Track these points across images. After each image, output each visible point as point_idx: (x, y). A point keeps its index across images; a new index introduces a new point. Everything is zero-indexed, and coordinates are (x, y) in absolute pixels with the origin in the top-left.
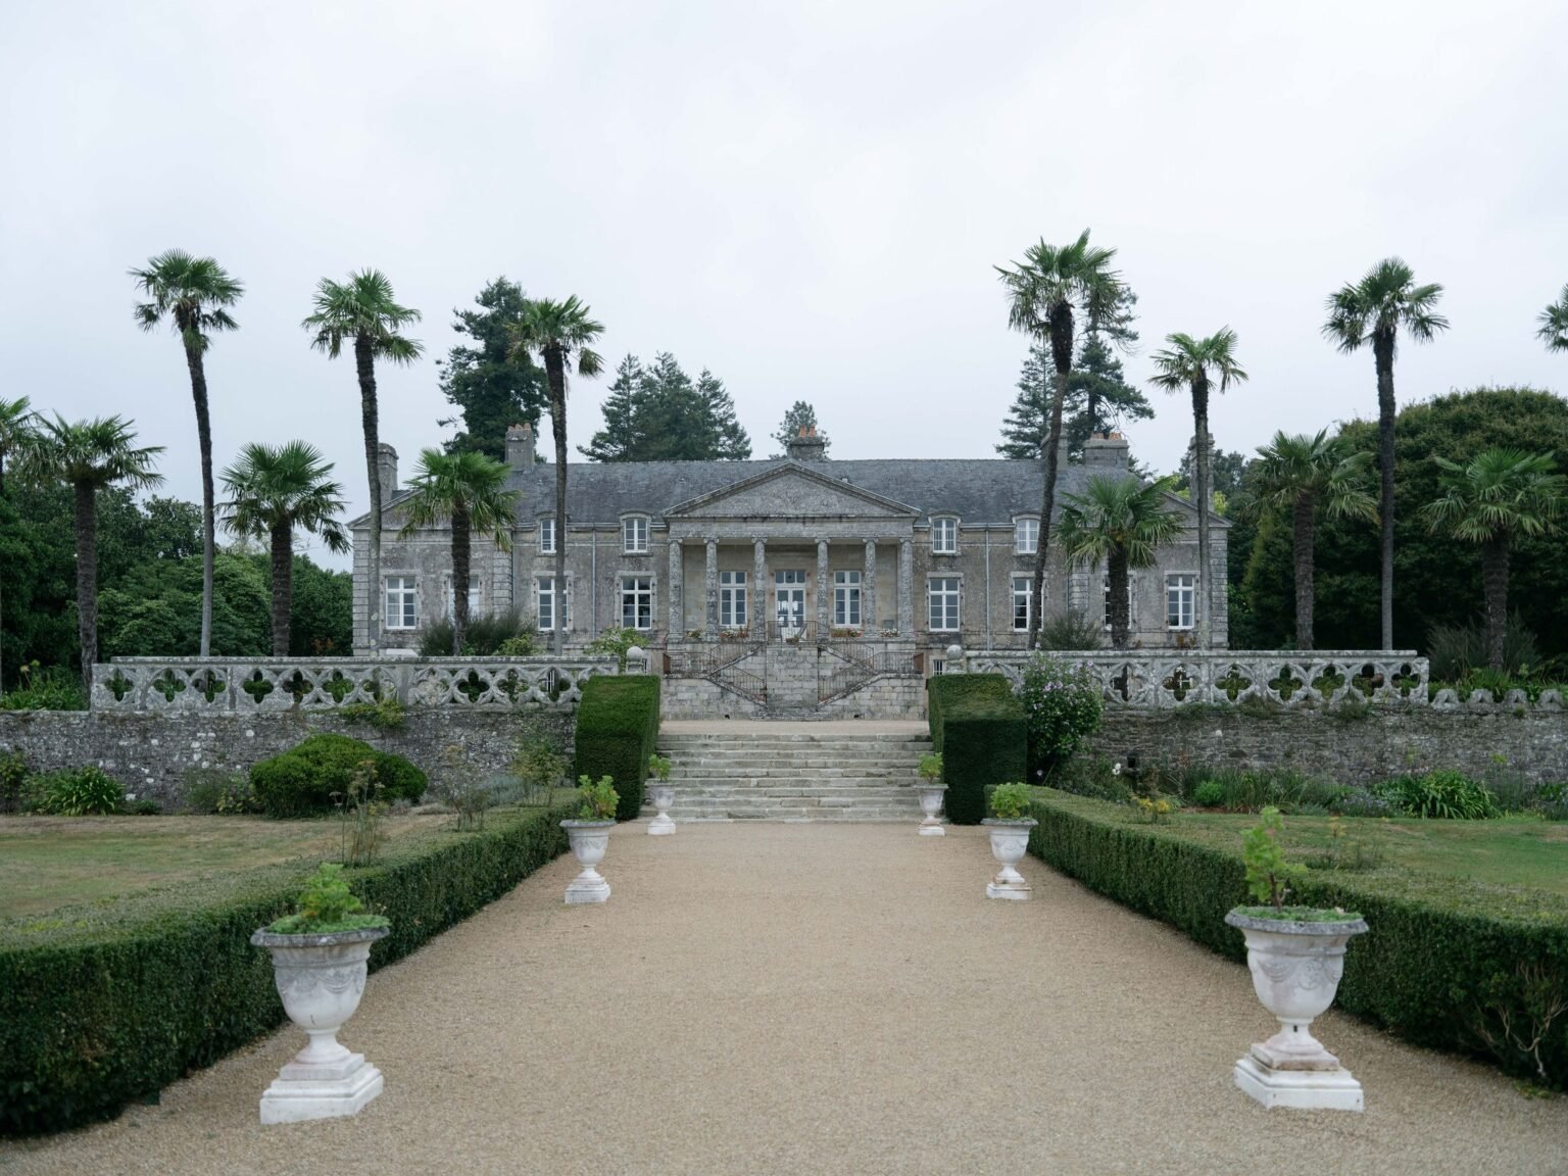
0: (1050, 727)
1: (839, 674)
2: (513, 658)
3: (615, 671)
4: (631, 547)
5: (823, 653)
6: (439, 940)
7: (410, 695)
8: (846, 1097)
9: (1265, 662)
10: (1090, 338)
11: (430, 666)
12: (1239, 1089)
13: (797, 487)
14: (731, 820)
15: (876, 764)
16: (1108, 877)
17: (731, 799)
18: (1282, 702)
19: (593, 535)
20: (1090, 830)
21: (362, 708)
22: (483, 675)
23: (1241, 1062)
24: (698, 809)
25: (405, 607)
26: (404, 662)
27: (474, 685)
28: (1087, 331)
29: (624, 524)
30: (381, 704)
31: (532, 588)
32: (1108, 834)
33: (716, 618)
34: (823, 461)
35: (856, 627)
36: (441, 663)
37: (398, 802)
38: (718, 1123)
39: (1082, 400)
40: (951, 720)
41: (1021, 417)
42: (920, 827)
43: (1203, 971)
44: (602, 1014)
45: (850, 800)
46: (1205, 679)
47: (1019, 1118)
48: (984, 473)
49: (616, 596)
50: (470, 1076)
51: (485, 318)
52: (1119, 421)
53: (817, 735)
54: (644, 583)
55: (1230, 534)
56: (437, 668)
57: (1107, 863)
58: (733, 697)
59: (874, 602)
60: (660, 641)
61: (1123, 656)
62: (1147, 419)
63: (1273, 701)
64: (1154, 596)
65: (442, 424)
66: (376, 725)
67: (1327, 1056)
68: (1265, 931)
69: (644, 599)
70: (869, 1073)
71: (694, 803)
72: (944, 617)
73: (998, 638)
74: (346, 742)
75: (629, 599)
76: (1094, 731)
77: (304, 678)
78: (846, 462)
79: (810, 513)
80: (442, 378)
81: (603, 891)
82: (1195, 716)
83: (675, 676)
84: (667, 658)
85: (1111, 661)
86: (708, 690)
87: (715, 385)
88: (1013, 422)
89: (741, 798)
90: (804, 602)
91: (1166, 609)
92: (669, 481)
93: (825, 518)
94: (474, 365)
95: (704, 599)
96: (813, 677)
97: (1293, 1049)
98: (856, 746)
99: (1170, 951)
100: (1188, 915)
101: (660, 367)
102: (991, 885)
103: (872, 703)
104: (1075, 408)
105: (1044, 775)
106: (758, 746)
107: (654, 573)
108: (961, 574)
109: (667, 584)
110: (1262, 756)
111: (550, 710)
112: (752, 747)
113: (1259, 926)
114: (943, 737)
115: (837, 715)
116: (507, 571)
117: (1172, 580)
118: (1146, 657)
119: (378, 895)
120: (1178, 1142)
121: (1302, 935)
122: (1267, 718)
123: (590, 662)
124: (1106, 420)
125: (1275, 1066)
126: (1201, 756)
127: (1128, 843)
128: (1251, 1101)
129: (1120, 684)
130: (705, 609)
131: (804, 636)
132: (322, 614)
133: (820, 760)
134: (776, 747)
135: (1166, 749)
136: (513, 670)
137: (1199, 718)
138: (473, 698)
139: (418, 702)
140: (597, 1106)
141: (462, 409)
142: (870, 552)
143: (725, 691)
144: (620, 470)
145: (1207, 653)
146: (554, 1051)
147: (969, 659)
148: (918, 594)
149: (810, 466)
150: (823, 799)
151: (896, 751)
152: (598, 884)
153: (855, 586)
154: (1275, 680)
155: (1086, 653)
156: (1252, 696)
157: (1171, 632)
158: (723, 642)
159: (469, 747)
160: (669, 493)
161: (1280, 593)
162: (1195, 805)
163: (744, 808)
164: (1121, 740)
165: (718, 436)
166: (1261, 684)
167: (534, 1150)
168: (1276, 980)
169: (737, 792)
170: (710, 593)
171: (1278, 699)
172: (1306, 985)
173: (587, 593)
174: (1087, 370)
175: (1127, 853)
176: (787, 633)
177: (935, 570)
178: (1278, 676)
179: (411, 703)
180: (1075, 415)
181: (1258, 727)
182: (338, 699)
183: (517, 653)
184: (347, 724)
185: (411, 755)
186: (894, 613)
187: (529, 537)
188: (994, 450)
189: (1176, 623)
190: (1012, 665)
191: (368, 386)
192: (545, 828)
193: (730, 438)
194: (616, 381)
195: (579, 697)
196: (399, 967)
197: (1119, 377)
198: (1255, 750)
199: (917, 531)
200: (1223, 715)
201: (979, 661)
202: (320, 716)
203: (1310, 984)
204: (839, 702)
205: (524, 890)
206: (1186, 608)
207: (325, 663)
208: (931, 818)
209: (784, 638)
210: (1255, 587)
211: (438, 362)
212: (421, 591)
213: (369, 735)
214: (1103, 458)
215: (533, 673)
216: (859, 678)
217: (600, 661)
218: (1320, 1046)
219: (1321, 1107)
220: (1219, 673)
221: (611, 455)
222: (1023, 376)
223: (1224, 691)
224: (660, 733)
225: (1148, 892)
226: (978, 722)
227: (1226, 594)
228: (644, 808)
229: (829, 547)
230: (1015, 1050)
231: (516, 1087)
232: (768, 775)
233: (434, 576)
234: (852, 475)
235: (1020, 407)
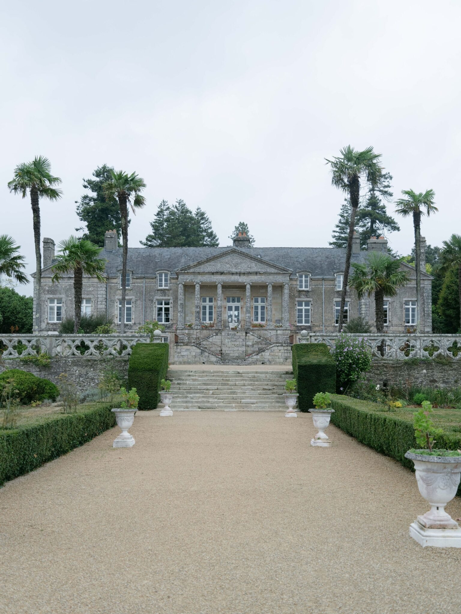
0: (347, 368)
1: (255, 344)
2: (101, 335)
3: (148, 341)
4: (161, 286)
5: (248, 335)
6: (49, 465)
7: (53, 352)
8: (221, 541)
9: (446, 339)
10: (371, 194)
11: (62, 339)
12: (411, 538)
13: (236, 259)
14: (200, 410)
15: (268, 384)
16: (366, 437)
17: (200, 400)
18: (453, 357)
19: (144, 280)
20: (359, 414)
21: (31, 358)
22: (87, 343)
23: (412, 524)
24: (185, 405)
25: (57, 313)
26: (51, 336)
27: (83, 347)
28: (370, 191)
29: (158, 275)
30: (40, 356)
31: (116, 304)
32: (366, 416)
33: (199, 318)
34: (249, 247)
35: (263, 323)
36: (68, 337)
37: (46, 401)
38: (155, 554)
39: (368, 222)
40: (301, 364)
41: (340, 229)
42: (286, 413)
43: (405, 480)
44: (115, 500)
45: (255, 401)
46: (418, 347)
47: (303, 552)
48: (322, 253)
49: (154, 308)
50: (42, 530)
51: (97, 182)
52: (384, 232)
53: (241, 371)
54: (167, 302)
55: (433, 282)
56: (66, 339)
57: (366, 430)
58: (207, 354)
59: (271, 311)
60: (174, 329)
61: (381, 336)
62: (396, 232)
63: (450, 357)
64: (398, 310)
65: (77, 230)
66: (37, 365)
67: (453, 522)
68: (423, 461)
69: (167, 310)
70: (235, 529)
71: (183, 402)
72: (304, 319)
73: (328, 328)
74: (22, 373)
75: (160, 309)
76: (367, 370)
77: (4, 343)
78: (260, 248)
79: (243, 271)
80: (78, 209)
81: (131, 442)
82: (413, 364)
83: (180, 344)
84: (176, 336)
85: (376, 338)
86: (195, 351)
87: (203, 214)
88: (337, 232)
89: (205, 400)
90: (240, 311)
91: (404, 316)
92: (179, 256)
93: (249, 273)
94: (92, 203)
95: (194, 309)
96: (243, 345)
97: (436, 518)
98: (259, 376)
99: (391, 471)
100: (400, 454)
101: (178, 205)
102: (313, 440)
103: (270, 357)
104: (364, 226)
105: (344, 390)
106: (213, 376)
107: (172, 298)
108: (311, 299)
109: (177, 303)
110: (444, 382)
111: (118, 359)
112: (211, 376)
113: (420, 458)
114: (297, 372)
115: (254, 363)
116: (104, 296)
117: (407, 303)
118: (391, 336)
119: (13, 442)
120: (377, 564)
121: (440, 463)
122: (446, 365)
123: (137, 337)
124: (378, 231)
125: (427, 526)
126: (416, 382)
127: (375, 420)
128: (416, 544)
129: (381, 348)
130: (194, 314)
131: (240, 327)
132: (20, 315)
133: (242, 382)
134: (221, 376)
135: (401, 378)
136: (101, 341)
137: (415, 364)
138: (82, 353)
139: (57, 355)
140: (99, 545)
141: (86, 223)
142: (270, 289)
143: (203, 351)
144: (157, 251)
145: (419, 335)
146: (87, 518)
147: (311, 336)
148: (291, 308)
149: (243, 250)
150: (242, 400)
151: (277, 379)
152: (128, 439)
153: (263, 304)
154: (451, 347)
155: (364, 334)
156: (440, 354)
157: (406, 326)
158: (203, 329)
159: (80, 376)
160: (179, 262)
161: (454, 308)
162: (414, 404)
163: (206, 404)
164: (380, 374)
165: (204, 237)
166: (444, 349)
167: (61, 567)
168: (428, 485)
169: (203, 397)
170: (197, 307)
171: (452, 356)
172: (442, 487)
173: (141, 307)
174: (370, 209)
175: (374, 425)
176: (232, 325)
177: (300, 297)
178: (451, 346)
179: (53, 355)
180: (365, 229)
181: (443, 369)
182: (20, 353)
183: (103, 333)
184: (23, 365)
185: (53, 379)
186: (280, 316)
187: (114, 281)
188: (329, 244)
189: (409, 322)
190: (330, 339)
191: (36, 210)
192: (108, 412)
193: (209, 238)
194: (157, 212)
195: (131, 353)
196: (26, 477)
197: (384, 212)
198: (441, 379)
199: (291, 279)
200: (426, 363)
201: (316, 338)
202: (11, 361)
203: (444, 486)
204: (255, 357)
205: (95, 442)
206: (413, 316)
207: (14, 337)
208: (291, 409)
209: (230, 327)
210: (442, 305)
211: (76, 202)
212: (64, 305)
213: (34, 370)
214: (375, 248)
215: (110, 342)
216: (264, 346)
217: (141, 337)
218: (450, 517)
219: (450, 546)
220: (425, 344)
221: (155, 245)
222: (341, 211)
223: (427, 352)
224: (169, 369)
225: (383, 443)
226: (313, 365)
227: (431, 309)
228: (160, 404)
229: (251, 286)
230: (308, 518)
231: (62, 536)
232: (217, 389)
233: (71, 298)
234: (263, 254)
235: (340, 225)
